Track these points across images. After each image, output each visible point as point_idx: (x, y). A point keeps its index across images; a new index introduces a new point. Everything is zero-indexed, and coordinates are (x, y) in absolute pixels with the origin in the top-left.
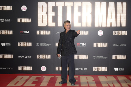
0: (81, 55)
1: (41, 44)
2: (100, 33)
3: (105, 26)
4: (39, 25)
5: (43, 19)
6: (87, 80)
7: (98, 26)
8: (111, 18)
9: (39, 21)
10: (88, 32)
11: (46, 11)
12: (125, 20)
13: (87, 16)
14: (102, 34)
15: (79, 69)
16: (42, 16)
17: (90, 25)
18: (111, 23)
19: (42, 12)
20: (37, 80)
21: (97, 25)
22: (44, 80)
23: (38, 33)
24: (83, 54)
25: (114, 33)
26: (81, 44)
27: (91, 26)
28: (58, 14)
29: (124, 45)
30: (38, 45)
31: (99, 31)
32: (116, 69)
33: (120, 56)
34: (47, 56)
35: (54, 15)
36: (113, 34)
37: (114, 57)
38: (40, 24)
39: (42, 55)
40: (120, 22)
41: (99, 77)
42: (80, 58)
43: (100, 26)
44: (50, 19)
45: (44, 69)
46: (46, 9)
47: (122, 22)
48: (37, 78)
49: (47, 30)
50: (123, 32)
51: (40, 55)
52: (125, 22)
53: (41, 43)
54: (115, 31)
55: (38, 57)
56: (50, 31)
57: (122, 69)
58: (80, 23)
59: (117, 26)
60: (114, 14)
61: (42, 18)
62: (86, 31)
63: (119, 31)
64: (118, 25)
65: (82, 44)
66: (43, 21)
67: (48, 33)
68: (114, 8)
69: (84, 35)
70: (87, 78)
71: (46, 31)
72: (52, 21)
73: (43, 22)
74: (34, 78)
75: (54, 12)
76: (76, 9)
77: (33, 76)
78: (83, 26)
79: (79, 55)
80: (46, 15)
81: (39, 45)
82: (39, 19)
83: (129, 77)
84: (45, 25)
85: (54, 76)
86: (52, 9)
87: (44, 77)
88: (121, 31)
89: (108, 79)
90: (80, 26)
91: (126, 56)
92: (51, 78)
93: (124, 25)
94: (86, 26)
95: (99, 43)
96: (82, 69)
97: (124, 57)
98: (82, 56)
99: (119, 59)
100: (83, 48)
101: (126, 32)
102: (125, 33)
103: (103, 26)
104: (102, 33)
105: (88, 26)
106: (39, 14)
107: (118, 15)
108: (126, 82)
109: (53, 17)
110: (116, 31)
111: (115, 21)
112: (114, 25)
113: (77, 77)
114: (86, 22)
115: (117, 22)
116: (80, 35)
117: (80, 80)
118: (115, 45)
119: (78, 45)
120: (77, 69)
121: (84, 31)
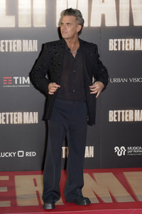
0: (15, 113)
6: (36, 185)
8: (103, 1)
10: (35, 42)
15: (10, 154)
17: (40, 23)
24: (23, 110)
25: (113, 45)
26: (16, 78)
27: (45, 26)
32: (120, 151)
33: (131, 112)
36: (110, 49)
37: (112, 116)
40: (128, 12)
42: (15, 123)
47: (133, 11)
50: (138, 41)
54: (115, 40)
57: (137, 150)
58: (13, 17)
59: (120, 25)
62: (31, 41)
63: (127, 40)
64: (125, 22)
65: (18, 80)
69: (26, 52)
70: (34, 180)
78: (21, 25)
79: (11, 114)
88: (131, 40)
89: (97, 180)
90: (13, 26)
93: (140, 20)
94: (30, 26)
96: (21, 154)
97: (141, 115)
98: (20, 114)
100: (20, 90)
105: (35, 26)
110: (119, 40)
111: (115, 11)
112: (111, 23)
113: (6, 178)
114: (30, 13)
115: (120, 12)
116: (13, 52)
117: (15, 192)
118: (115, 80)
119: (7, 82)
120: (5, 154)
121: (24, 41)
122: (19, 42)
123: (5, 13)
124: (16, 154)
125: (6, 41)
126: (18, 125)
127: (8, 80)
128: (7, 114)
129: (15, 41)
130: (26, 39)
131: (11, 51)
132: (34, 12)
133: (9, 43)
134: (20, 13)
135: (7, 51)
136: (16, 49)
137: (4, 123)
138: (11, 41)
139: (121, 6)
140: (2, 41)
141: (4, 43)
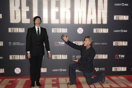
0: (59, 55)
1: (14, 44)
2: (80, 31)
3: (85, 23)
4: (11, 22)
5: (16, 15)
6: (66, 81)
7: (78, 23)
8: (92, 14)
9: (11, 17)
10: (66, 29)
11: (19, 6)
12: (107, 16)
13: (65, 12)
14: (82, 32)
15: (57, 70)
16: (14, 12)
17: (68, 22)
18: (92, 20)
19: (15, 6)
20: (10, 84)
21: (76, 22)
22: (19, 83)
23: (10, 30)
24: (62, 54)
25: (95, 31)
26: (59, 42)
27: (70, 23)
28: (33, 10)
29: (106, 44)
30: (10, 44)
31: (78, 29)
32: (97, 69)
33: (101, 55)
34: (21, 56)
35: (28, 10)
38: (12, 20)
39: (15, 56)
40: (101, 18)
41: (78, 78)
43: (80, 23)
44: (24, 15)
45: (18, 71)
46: (19, 3)
47: (103, 18)
48: (10, 81)
49: (21, 27)
50: (104, 29)
51: (14, 56)
52: (107, 18)
53: (14, 42)
54: (96, 29)
55: (11, 57)
56: (24, 29)
57: (103, 69)
58: (58, 20)
59: (98, 23)
60: (94, 10)
61: (14, 14)
62: (65, 29)
63: (100, 29)
65: (60, 43)
66: (16, 17)
67: (22, 30)
68: (95, 4)
70: (66, 79)
71: (20, 29)
72: (26, 17)
73: (15, 19)
74: (7, 81)
75: (28, 7)
76: (53, 3)
77: (5, 80)
78: (61, 23)
80: (19, 10)
81: (12, 44)
82: (11, 15)
83: (111, 77)
84: (18, 21)
85: (29, 79)
86: (26, 4)
87: (18, 79)
88: (102, 29)
90: (58, 23)
91: (107, 55)
92: (27, 80)
93: (105, 22)
94: (64, 23)
95: (79, 41)
96: (61, 70)
97: (105, 57)
99: (99, 58)
100: (61, 47)
101: (107, 29)
102: (105, 31)
103: (83, 23)
104: (82, 30)
105: (66, 23)
106: (11, 10)
107: (99, 11)
108: (108, 83)
109: (27, 12)
111: (96, 18)
112: (94, 22)
113: (56, 79)
114: (65, 18)
115: (98, 18)
116: (58, 33)
117: (59, 82)
118: (95, 44)
119: (56, 44)
120: (55, 70)
122: (60, 29)
123: (55, 18)
124: (59, 70)
125: (56, 29)
126: (60, 60)
128: (56, 55)
129: (59, 29)
130: (63, 28)
132: (66, 18)
134: (61, 18)
135: (56, 32)
137: (55, 59)
138: (57, 29)
139: (98, 16)
140: (54, 29)
141: (55, 29)
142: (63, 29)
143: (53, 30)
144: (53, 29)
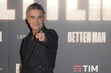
10: (104, 34)
26: (85, 66)
62: (99, 33)
65: (87, 68)
72: (6, 6)
90: (84, 19)
94: (99, 19)
105: (104, 19)
114: (100, 7)
116: (83, 43)
119: (78, 70)
121: (93, 33)
122: (89, 33)
123: (76, 7)
125: (77, 33)
127: (78, 68)
129: (85, 33)
130: (95, 31)
131: (81, 41)
132: (104, 7)
133: (79, 35)
134: (90, 7)
135: (77, 41)
136: (86, 40)
138: (81, 33)
140: (74, 33)
141: (75, 35)
142: (95, 34)
143: (71, 37)
144: (70, 33)
